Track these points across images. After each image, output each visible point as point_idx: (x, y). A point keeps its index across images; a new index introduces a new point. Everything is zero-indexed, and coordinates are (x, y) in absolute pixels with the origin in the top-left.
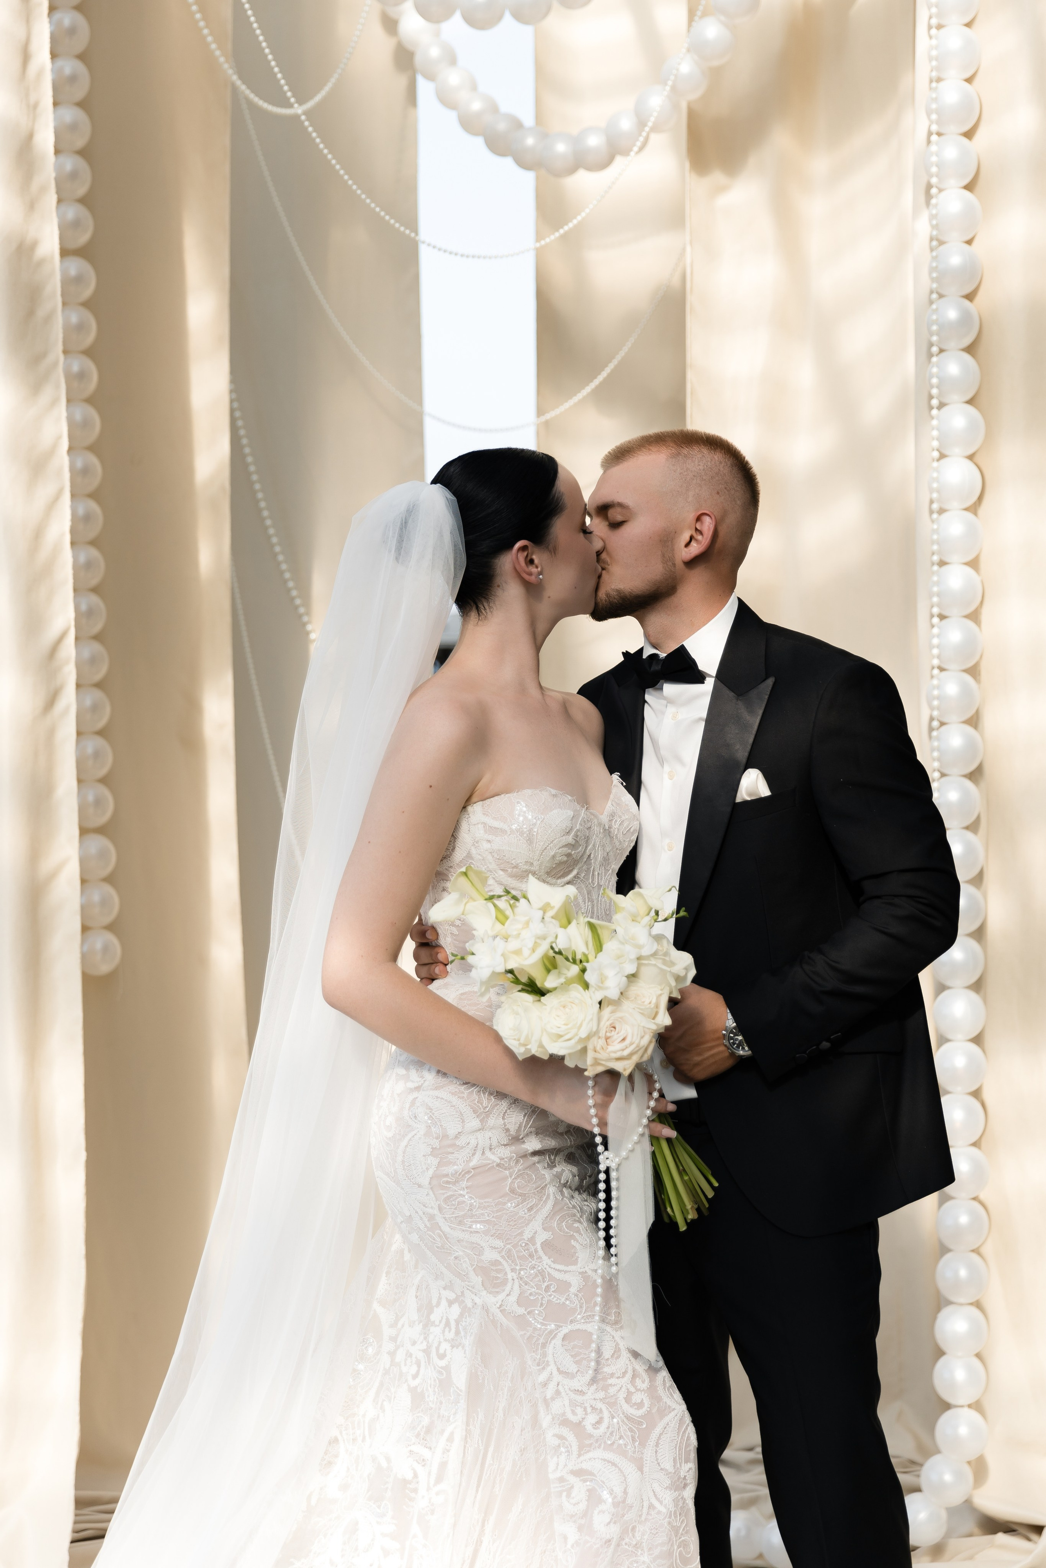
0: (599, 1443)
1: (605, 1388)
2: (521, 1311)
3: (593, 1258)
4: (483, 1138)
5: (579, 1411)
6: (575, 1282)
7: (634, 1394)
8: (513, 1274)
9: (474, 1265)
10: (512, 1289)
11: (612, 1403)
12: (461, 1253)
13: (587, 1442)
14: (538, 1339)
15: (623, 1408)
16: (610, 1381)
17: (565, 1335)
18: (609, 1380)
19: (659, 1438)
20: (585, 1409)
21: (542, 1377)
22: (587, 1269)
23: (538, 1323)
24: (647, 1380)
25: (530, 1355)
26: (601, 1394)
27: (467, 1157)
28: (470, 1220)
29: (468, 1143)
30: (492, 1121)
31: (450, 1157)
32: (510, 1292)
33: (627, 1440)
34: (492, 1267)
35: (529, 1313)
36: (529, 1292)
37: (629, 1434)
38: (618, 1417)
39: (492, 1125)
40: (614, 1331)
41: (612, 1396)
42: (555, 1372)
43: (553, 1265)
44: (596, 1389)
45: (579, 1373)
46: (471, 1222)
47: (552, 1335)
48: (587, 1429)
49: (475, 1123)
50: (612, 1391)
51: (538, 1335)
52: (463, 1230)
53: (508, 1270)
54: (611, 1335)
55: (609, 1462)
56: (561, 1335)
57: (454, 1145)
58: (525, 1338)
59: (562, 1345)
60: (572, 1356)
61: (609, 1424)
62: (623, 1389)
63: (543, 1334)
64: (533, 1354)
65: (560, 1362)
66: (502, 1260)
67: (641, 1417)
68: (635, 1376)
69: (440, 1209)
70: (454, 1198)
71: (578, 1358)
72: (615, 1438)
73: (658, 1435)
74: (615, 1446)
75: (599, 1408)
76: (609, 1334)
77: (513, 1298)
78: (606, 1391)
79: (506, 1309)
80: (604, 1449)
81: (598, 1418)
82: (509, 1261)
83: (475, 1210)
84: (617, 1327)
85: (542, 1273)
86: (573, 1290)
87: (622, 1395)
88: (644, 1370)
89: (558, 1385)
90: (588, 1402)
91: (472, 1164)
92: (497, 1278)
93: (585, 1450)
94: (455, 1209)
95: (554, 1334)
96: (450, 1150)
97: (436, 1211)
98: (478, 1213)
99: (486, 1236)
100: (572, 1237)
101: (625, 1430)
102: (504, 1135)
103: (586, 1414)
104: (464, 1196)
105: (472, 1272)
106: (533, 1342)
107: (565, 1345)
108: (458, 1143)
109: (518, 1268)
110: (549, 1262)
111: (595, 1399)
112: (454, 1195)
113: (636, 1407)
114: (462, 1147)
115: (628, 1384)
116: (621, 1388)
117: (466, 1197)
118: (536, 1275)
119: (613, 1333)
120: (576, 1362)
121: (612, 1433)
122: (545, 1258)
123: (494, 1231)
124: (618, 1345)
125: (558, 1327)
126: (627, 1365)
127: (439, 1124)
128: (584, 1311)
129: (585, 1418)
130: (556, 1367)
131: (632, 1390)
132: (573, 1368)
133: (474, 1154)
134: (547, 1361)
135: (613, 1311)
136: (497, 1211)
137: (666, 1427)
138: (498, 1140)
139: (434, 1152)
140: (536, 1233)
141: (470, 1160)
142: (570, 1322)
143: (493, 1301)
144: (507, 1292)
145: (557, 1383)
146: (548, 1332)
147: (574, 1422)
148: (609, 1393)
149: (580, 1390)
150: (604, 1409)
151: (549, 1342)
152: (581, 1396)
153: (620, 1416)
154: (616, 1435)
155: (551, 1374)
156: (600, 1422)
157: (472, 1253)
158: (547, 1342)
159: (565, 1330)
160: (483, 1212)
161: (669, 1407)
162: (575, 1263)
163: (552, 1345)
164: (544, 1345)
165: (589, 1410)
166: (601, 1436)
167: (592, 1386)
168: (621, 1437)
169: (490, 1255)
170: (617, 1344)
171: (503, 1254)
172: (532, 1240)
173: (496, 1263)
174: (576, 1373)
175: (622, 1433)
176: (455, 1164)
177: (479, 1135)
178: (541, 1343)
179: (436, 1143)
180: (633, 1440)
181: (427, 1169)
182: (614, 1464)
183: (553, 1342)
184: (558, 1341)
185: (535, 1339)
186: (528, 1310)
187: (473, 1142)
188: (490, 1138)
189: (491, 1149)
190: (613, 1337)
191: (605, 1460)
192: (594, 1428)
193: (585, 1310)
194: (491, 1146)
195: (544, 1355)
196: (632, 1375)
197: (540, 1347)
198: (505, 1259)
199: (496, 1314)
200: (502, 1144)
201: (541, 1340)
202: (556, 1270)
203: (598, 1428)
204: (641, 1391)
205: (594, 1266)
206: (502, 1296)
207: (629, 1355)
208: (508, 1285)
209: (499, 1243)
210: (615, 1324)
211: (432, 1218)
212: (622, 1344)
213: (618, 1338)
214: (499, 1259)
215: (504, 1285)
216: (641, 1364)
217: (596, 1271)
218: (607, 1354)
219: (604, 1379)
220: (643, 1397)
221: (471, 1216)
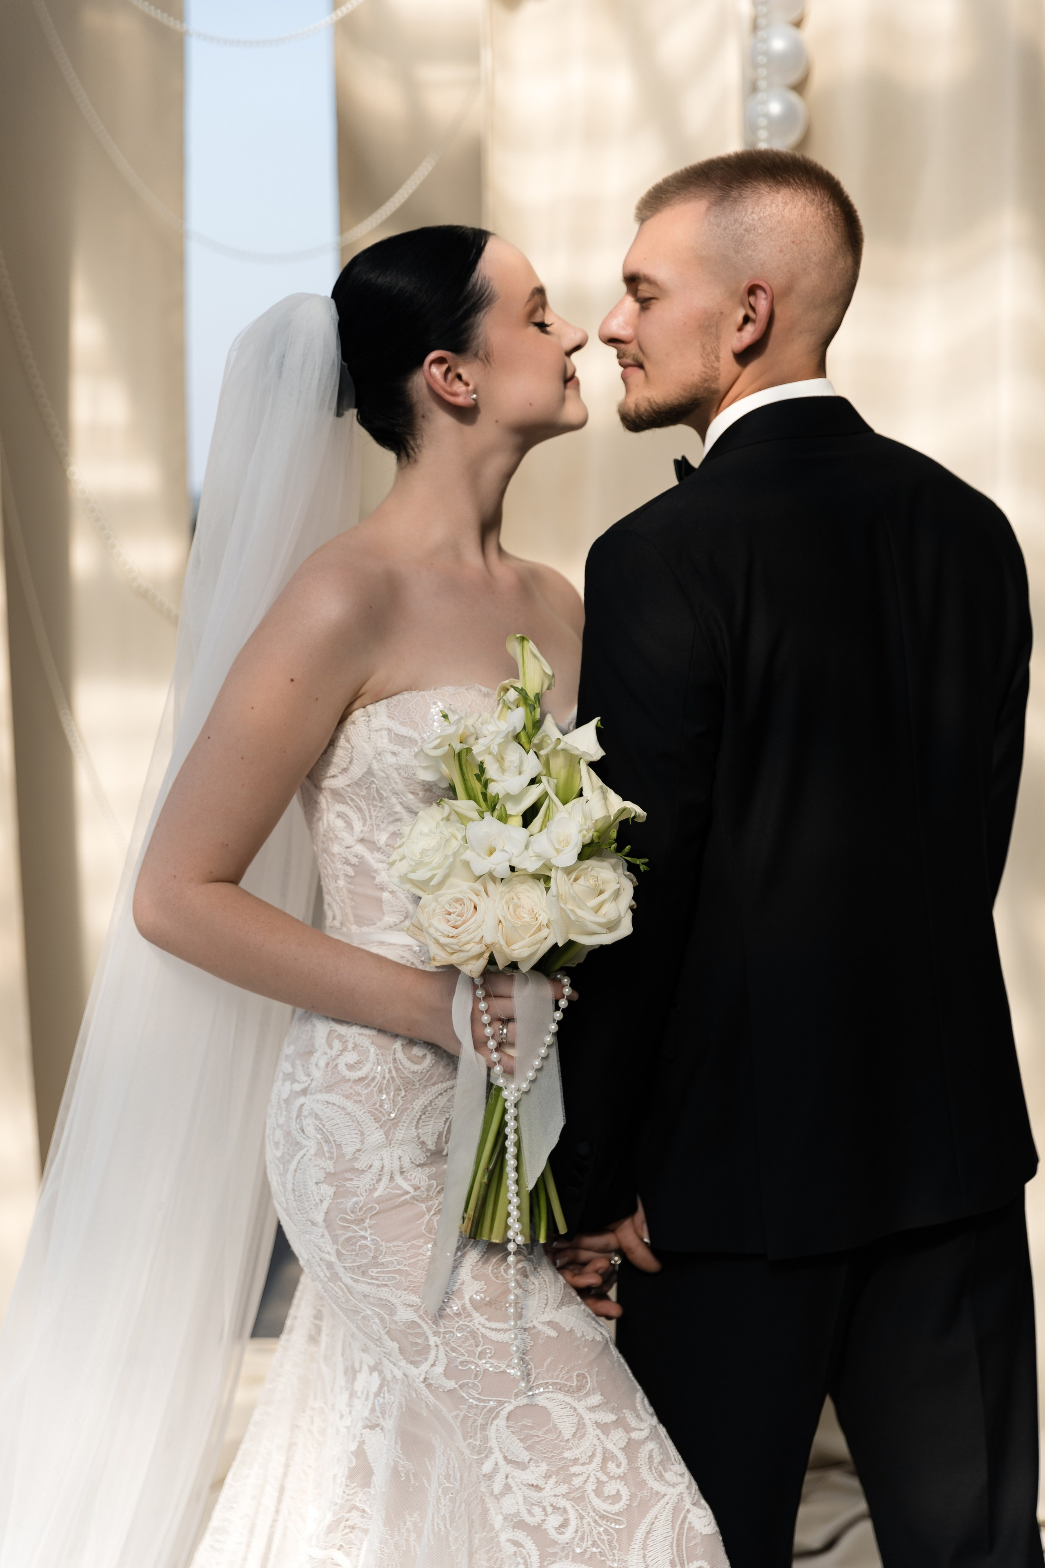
0: (566, 1552)
1: (567, 1479)
2: (451, 1384)
3: (544, 1306)
4: (390, 1158)
5: (537, 1510)
7: (607, 1484)
8: (436, 1339)
9: (386, 1328)
10: (437, 1357)
11: (578, 1498)
12: (369, 1312)
13: (551, 1550)
14: (475, 1420)
15: (593, 1504)
16: (575, 1469)
17: (509, 1413)
18: (571, 1468)
19: (646, 1538)
20: (544, 1508)
21: (487, 1467)
22: (535, 1323)
23: (473, 1399)
24: (624, 1462)
25: (467, 1442)
26: (563, 1489)
27: (370, 1185)
28: (375, 1270)
29: (371, 1166)
30: (400, 1134)
31: (348, 1184)
32: (435, 1362)
33: (603, 1547)
34: (408, 1331)
35: (461, 1387)
36: (459, 1360)
37: (605, 1537)
38: (588, 1516)
39: (400, 1138)
40: (576, 1401)
41: (577, 1489)
42: (501, 1462)
43: (489, 1321)
44: (556, 1482)
45: (531, 1463)
46: (377, 1273)
47: (493, 1413)
48: (550, 1534)
49: (377, 1136)
50: (577, 1481)
51: (474, 1414)
52: (368, 1283)
53: (429, 1333)
54: (571, 1407)
56: (504, 1414)
57: (354, 1170)
58: (459, 1420)
59: (507, 1426)
60: (521, 1440)
61: (578, 1527)
62: (592, 1479)
63: (481, 1414)
64: (470, 1441)
65: (506, 1448)
66: (420, 1321)
67: (618, 1514)
68: (607, 1457)
69: (339, 1254)
70: (354, 1240)
71: (529, 1443)
72: (587, 1545)
73: (644, 1534)
74: (587, 1556)
75: (562, 1507)
76: (569, 1407)
77: (439, 1369)
78: (569, 1483)
79: (432, 1382)
80: (574, 1561)
81: (562, 1519)
82: (429, 1322)
83: (381, 1257)
84: (581, 1394)
85: (473, 1334)
87: (590, 1487)
88: (620, 1449)
89: (507, 1477)
90: (547, 1500)
91: (376, 1194)
92: (417, 1344)
93: (549, 1560)
94: (357, 1255)
95: (496, 1412)
96: (348, 1175)
97: (333, 1259)
98: (384, 1260)
99: (397, 1289)
101: (599, 1533)
102: (419, 1151)
103: (546, 1515)
104: (367, 1238)
105: (386, 1337)
106: (469, 1425)
107: (511, 1427)
108: (357, 1165)
109: (441, 1330)
110: (482, 1320)
111: (555, 1496)
112: (354, 1237)
113: (610, 1501)
114: (363, 1171)
115: (597, 1471)
116: (588, 1478)
117: (369, 1239)
118: (467, 1338)
119: (575, 1404)
120: (527, 1448)
121: (582, 1539)
122: (475, 1314)
123: (408, 1284)
124: (583, 1419)
125: (501, 1403)
126: (595, 1445)
127: (331, 1139)
128: (533, 1379)
129: (545, 1520)
130: (502, 1455)
131: (604, 1478)
132: (524, 1456)
133: (379, 1181)
134: (490, 1447)
135: (575, 1374)
136: (410, 1258)
137: (653, 1523)
138: (411, 1159)
139: (329, 1177)
140: (463, 1283)
141: (375, 1189)
142: (515, 1395)
143: (415, 1372)
144: (430, 1361)
145: (505, 1475)
146: (487, 1411)
147: (532, 1525)
148: (573, 1485)
149: (535, 1484)
150: (569, 1507)
151: (489, 1422)
152: (537, 1493)
153: (590, 1515)
154: (587, 1542)
155: (496, 1464)
156: (564, 1525)
157: (382, 1312)
158: (487, 1424)
159: (509, 1408)
160: (391, 1259)
161: (657, 1493)
162: (518, 1316)
163: (494, 1427)
164: (484, 1427)
165: (549, 1509)
166: (567, 1544)
167: (550, 1479)
168: (594, 1544)
169: (405, 1315)
170: (581, 1418)
171: (421, 1313)
172: (458, 1292)
173: (411, 1324)
174: (529, 1462)
175: (596, 1537)
176: (355, 1194)
177: (385, 1153)
178: (479, 1424)
179: (330, 1166)
180: (610, 1546)
181: (321, 1201)
183: (495, 1422)
184: (501, 1422)
185: (471, 1421)
186: (459, 1383)
187: (377, 1165)
188: (400, 1158)
189: (402, 1173)
190: (575, 1410)
192: (558, 1533)
193: (535, 1378)
194: (401, 1168)
195: (486, 1439)
196: (603, 1459)
197: (478, 1430)
198: (424, 1320)
199: (419, 1391)
200: (418, 1163)
201: (480, 1421)
202: (492, 1330)
203: (562, 1533)
204: (616, 1479)
205: (546, 1318)
206: (425, 1367)
207: (598, 1432)
208: (433, 1353)
209: (415, 1299)
210: (577, 1391)
211: (330, 1266)
212: (589, 1418)
213: (581, 1410)
214: (417, 1319)
215: (428, 1352)
216: (616, 1441)
217: (550, 1323)
218: (567, 1434)
219: (565, 1468)
220: (619, 1486)
221: (377, 1265)
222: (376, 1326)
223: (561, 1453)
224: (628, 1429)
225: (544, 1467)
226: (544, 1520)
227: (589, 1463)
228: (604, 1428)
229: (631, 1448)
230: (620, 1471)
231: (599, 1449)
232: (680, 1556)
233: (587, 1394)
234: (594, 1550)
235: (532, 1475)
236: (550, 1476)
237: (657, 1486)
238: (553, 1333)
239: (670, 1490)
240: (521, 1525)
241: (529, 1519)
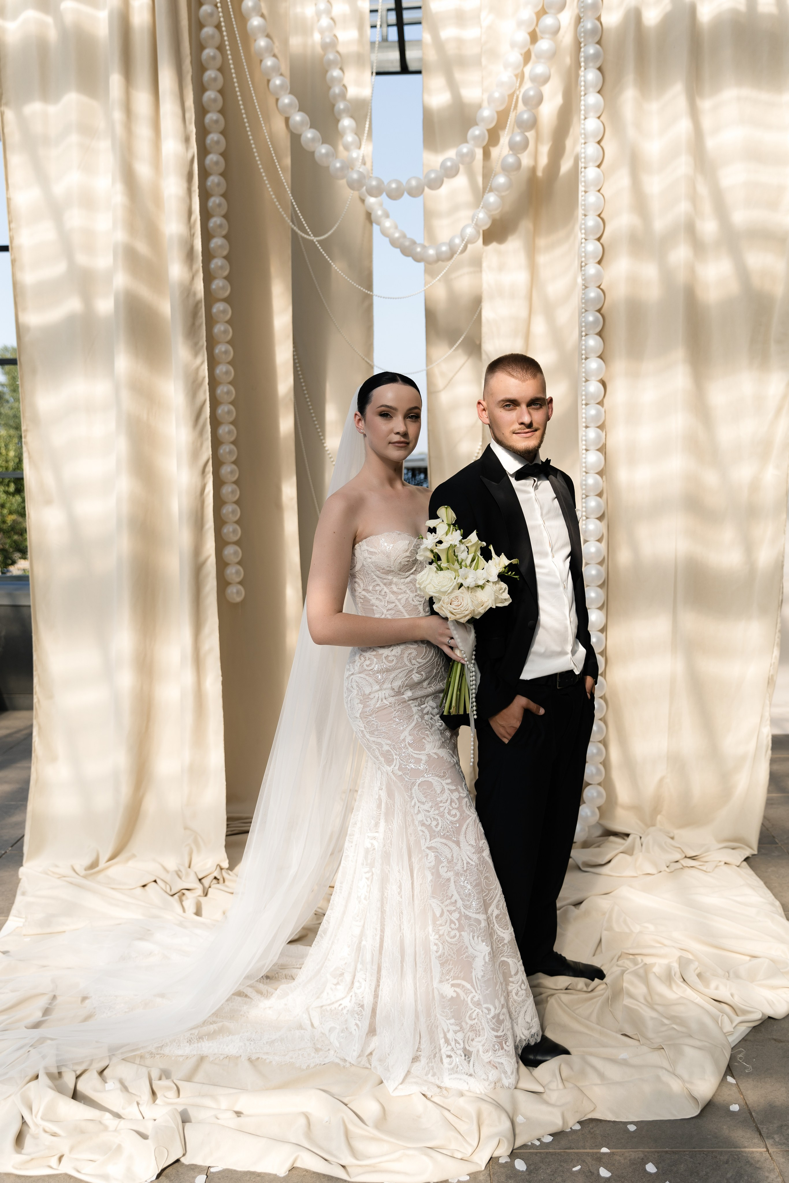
0: (438, 834)
1: (438, 809)
2: (400, 773)
3: (434, 747)
4: (381, 694)
5: (429, 819)
6: (424, 758)
7: (452, 810)
8: (397, 757)
9: (380, 753)
10: (397, 763)
11: (442, 815)
12: (375, 748)
14: (408, 787)
15: (448, 817)
16: (441, 805)
18: (439, 804)
20: (431, 819)
21: (412, 804)
22: (429, 753)
23: (408, 778)
24: (458, 804)
26: (437, 812)
27: (375, 703)
28: (377, 732)
29: (375, 696)
30: (385, 686)
31: (368, 703)
32: (396, 765)
33: (451, 833)
34: (388, 754)
35: (404, 774)
36: (404, 764)
37: (452, 829)
38: (446, 822)
39: (385, 688)
41: (442, 812)
42: (417, 802)
43: (414, 752)
44: (435, 809)
45: (427, 802)
47: (413, 784)
48: (433, 828)
49: (377, 687)
50: (442, 809)
51: (408, 784)
52: (374, 737)
53: (394, 755)
55: (443, 843)
56: (418, 784)
57: (368, 698)
58: (403, 786)
59: (418, 789)
60: (423, 794)
61: (442, 826)
62: (447, 808)
63: (410, 783)
64: (407, 794)
65: (418, 797)
66: (391, 750)
67: (456, 822)
68: (452, 801)
69: (365, 727)
70: (371, 722)
71: (426, 795)
73: (465, 829)
74: (446, 836)
75: (437, 818)
77: (397, 768)
79: (395, 772)
81: (437, 822)
82: (394, 750)
83: (379, 728)
85: (409, 755)
86: (423, 762)
87: (446, 811)
88: (456, 799)
89: (419, 807)
90: (432, 815)
91: (377, 706)
92: (390, 758)
94: (371, 727)
95: (415, 783)
96: (367, 700)
97: (363, 729)
100: (424, 738)
101: (449, 828)
102: (392, 692)
103: (432, 821)
104: (375, 721)
105: (380, 755)
106: (406, 788)
107: (420, 789)
108: (371, 697)
109: (398, 753)
110: (412, 750)
111: (435, 814)
113: (453, 817)
114: (372, 699)
115: (449, 806)
116: (445, 808)
118: (407, 757)
119: (442, 781)
120: (425, 797)
121: (443, 830)
122: (409, 748)
123: (387, 737)
125: (416, 780)
126: (448, 796)
127: (362, 689)
130: (417, 799)
131: (451, 808)
132: (424, 800)
133: (378, 701)
134: (413, 796)
135: (442, 771)
137: (468, 825)
138: (389, 694)
139: (361, 701)
140: (406, 737)
143: (389, 769)
144: (394, 765)
147: (427, 825)
148: (440, 811)
149: (428, 810)
150: (439, 818)
152: (429, 813)
154: (446, 831)
155: (415, 802)
156: (437, 825)
157: (380, 748)
158: (412, 787)
159: (419, 782)
160: (382, 728)
161: (468, 815)
162: (424, 750)
163: (414, 789)
164: (411, 790)
165: (432, 819)
166: (439, 831)
168: (448, 832)
169: (386, 748)
171: (392, 747)
172: (404, 740)
173: (388, 751)
174: (425, 802)
176: (370, 706)
177: (380, 692)
179: (361, 697)
180: (453, 832)
181: (358, 709)
182: (446, 845)
183: (414, 787)
184: (416, 787)
187: (377, 696)
188: (385, 694)
189: (385, 699)
191: (441, 843)
193: (428, 771)
194: (386, 697)
195: (412, 794)
197: (409, 790)
200: (392, 696)
201: (410, 786)
202: (416, 754)
203: (437, 828)
204: (455, 809)
205: (434, 751)
206: (392, 767)
207: (449, 792)
208: (395, 761)
209: (389, 742)
210: (443, 777)
211: (362, 731)
212: (446, 787)
213: (444, 784)
214: (390, 749)
215: (393, 761)
216: (455, 795)
217: (435, 753)
218: (438, 792)
219: (437, 804)
220: (456, 811)
221: (378, 730)
222: (377, 753)
223: (436, 799)
224: (459, 793)
225: (430, 804)
226: (431, 823)
227: (446, 802)
228: (452, 791)
229: (460, 799)
230: (456, 806)
231: (449, 798)
232: (478, 837)
233: (446, 779)
234: (448, 834)
235: (427, 807)
236: (432, 807)
237: (468, 813)
238: (436, 757)
239: (473, 815)
240: (423, 824)
241: (426, 823)
